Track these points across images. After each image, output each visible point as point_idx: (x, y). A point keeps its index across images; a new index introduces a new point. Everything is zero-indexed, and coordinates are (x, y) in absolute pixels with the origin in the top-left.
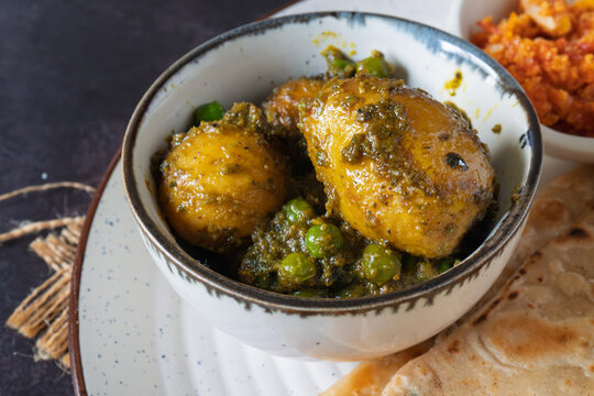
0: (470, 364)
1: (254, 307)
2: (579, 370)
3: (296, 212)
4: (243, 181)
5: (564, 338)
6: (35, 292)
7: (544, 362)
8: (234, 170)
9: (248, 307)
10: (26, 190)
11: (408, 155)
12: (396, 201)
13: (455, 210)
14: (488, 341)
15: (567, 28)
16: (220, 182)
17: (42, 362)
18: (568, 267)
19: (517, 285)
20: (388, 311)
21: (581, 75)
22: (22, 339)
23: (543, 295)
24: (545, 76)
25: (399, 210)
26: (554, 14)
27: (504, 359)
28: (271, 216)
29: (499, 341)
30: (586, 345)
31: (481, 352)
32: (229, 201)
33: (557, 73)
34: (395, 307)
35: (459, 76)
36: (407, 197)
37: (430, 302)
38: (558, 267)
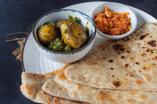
0: (81, 66)
1: (48, 51)
2: (96, 68)
3: (57, 40)
4: (50, 34)
5: (96, 64)
6: (17, 49)
7: (92, 67)
8: (49, 32)
9: (47, 51)
10: (18, 33)
11: (73, 33)
12: (71, 39)
13: (79, 41)
14: (85, 63)
15: (110, 17)
16: (46, 34)
17: (17, 59)
18: (100, 54)
19: (92, 56)
20: (66, 54)
21: (109, 25)
22: (14, 56)
23: (95, 58)
24: (103, 24)
25: (71, 41)
26: (109, 14)
27: (86, 66)
28: (54, 40)
29: (86, 63)
30: (99, 65)
31: (83, 64)
32: (47, 37)
33: (105, 24)
34: (68, 54)
35: (88, 22)
36: (72, 39)
37: (73, 54)
38: (99, 54)
